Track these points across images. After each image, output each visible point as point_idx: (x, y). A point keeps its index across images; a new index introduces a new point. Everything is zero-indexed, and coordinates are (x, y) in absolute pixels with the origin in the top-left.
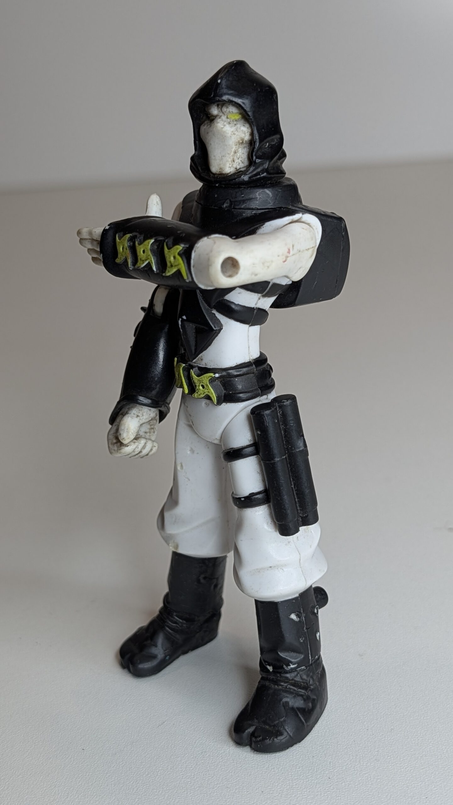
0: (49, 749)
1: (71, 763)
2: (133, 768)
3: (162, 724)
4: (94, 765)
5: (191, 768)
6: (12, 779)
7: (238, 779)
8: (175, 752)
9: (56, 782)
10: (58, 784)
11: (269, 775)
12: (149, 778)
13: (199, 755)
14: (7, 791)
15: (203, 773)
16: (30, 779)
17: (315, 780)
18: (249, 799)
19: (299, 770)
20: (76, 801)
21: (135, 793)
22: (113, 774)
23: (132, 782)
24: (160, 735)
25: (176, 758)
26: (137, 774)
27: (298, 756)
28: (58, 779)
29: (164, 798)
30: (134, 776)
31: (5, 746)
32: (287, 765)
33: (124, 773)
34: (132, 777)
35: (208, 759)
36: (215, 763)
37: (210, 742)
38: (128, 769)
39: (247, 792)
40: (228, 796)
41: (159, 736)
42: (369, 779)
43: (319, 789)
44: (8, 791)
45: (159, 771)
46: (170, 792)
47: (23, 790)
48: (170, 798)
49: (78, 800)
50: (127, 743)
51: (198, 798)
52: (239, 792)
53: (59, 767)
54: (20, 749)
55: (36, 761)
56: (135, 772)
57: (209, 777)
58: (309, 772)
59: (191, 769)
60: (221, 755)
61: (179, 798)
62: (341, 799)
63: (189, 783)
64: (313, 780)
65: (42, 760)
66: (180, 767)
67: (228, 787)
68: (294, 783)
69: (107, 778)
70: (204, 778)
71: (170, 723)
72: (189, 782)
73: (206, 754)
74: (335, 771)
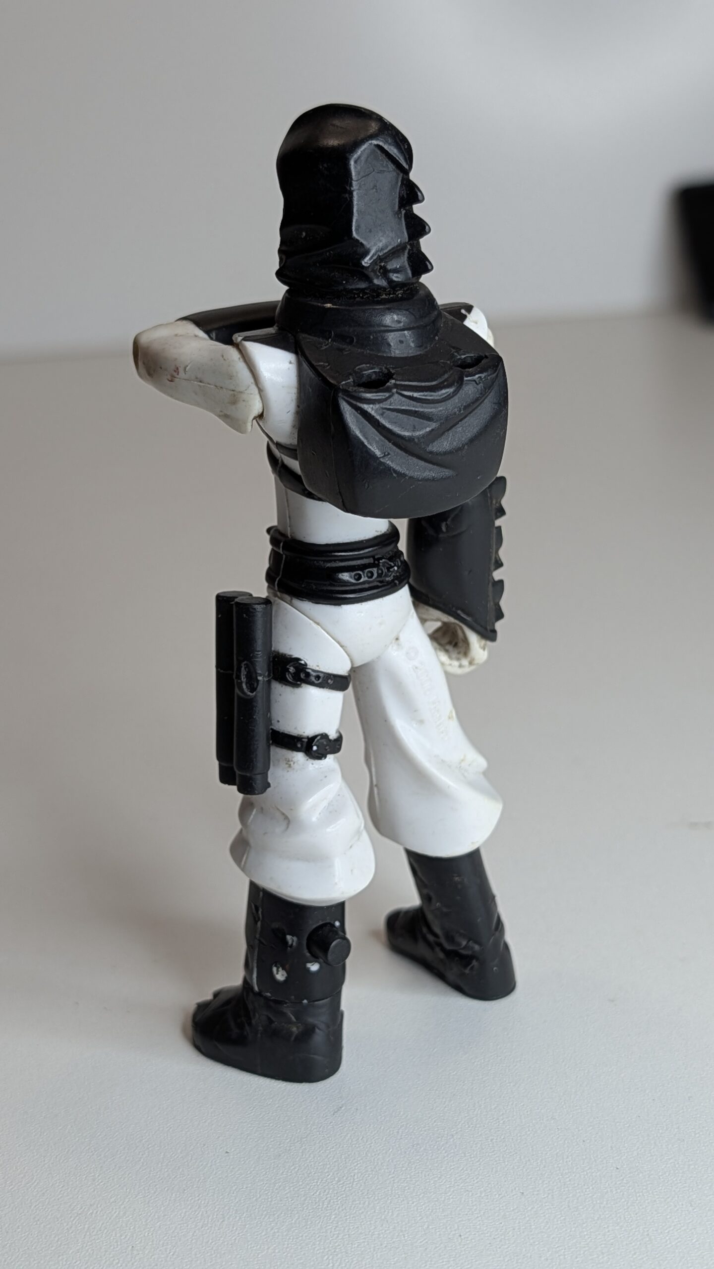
0: (173, 1155)
1: (214, 1173)
2: (313, 1173)
3: (339, 1110)
4: (251, 1173)
5: (403, 1167)
6: (127, 1200)
7: (480, 1177)
8: (370, 1147)
9: (198, 1200)
10: (203, 1202)
11: (524, 1170)
12: (341, 1185)
13: (410, 1149)
14: (125, 1217)
15: (423, 1174)
16: (157, 1199)
17: (597, 1173)
18: (504, 1204)
19: (568, 1160)
20: (239, 1224)
21: (328, 1207)
22: (285, 1184)
23: (318, 1193)
24: (340, 1125)
25: (375, 1155)
26: (322, 1180)
27: (561, 1142)
28: (201, 1196)
29: (375, 1212)
30: (318, 1184)
31: (102, 1156)
32: (548, 1154)
33: (302, 1182)
34: (315, 1185)
35: (425, 1154)
36: (438, 1159)
37: (421, 1131)
38: (306, 1175)
39: (500, 1195)
40: (472, 1203)
41: (340, 1127)
42: (677, 1166)
43: (607, 1184)
45: (354, 1175)
46: (382, 1203)
47: (151, 1214)
48: (385, 1211)
49: (242, 1222)
50: (292, 1140)
51: (427, 1208)
52: (488, 1196)
53: (197, 1179)
54: (127, 1158)
55: (157, 1173)
56: (318, 1179)
57: (434, 1178)
58: (584, 1162)
59: (403, 1169)
60: (443, 1148)
61: (398, 1211)
62: (643, 1195)
63: (407, 1188)
64: (593, 1173)
65: (167, 1171)
66: (385, 1167)
67: (467, 1190)
68: (567, 1178)
69: (277, 1189)
70: (428, 1181)
71: (351, 1108)
72: (405, 1187)
73: (420, 1148)
74: (623, 1158)
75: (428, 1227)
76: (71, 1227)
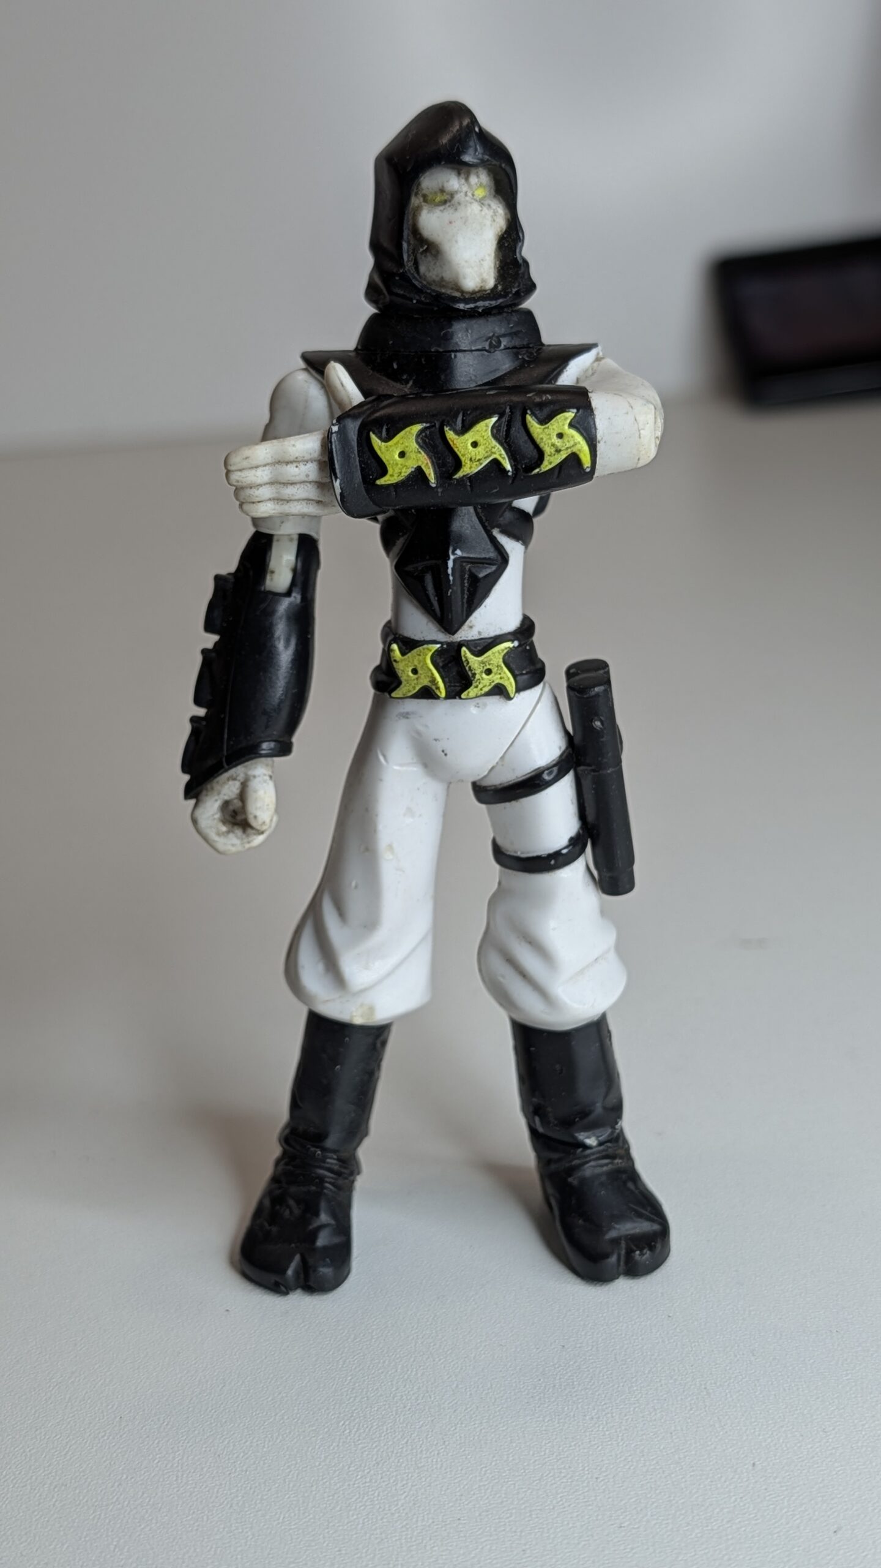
9: (195, 1364)
17: (646, 1320)
18: (543, 1359)
20: (242, 1389)
21: (342, 1367)
23: (331, 1353)
34: (328, 1344)
43: (658, 1334)
44: (113, 1385)
47: (141, 1381)
48: (408, 1370)
49: (245, 1387)
62: (699, 1345)
63: (432, 1344)
67: (501, 1345)
68: (613, 1328)
69: (284, 1350)
72: (431, 1343)
75: (457, 1386)
76: (50, 1398)
